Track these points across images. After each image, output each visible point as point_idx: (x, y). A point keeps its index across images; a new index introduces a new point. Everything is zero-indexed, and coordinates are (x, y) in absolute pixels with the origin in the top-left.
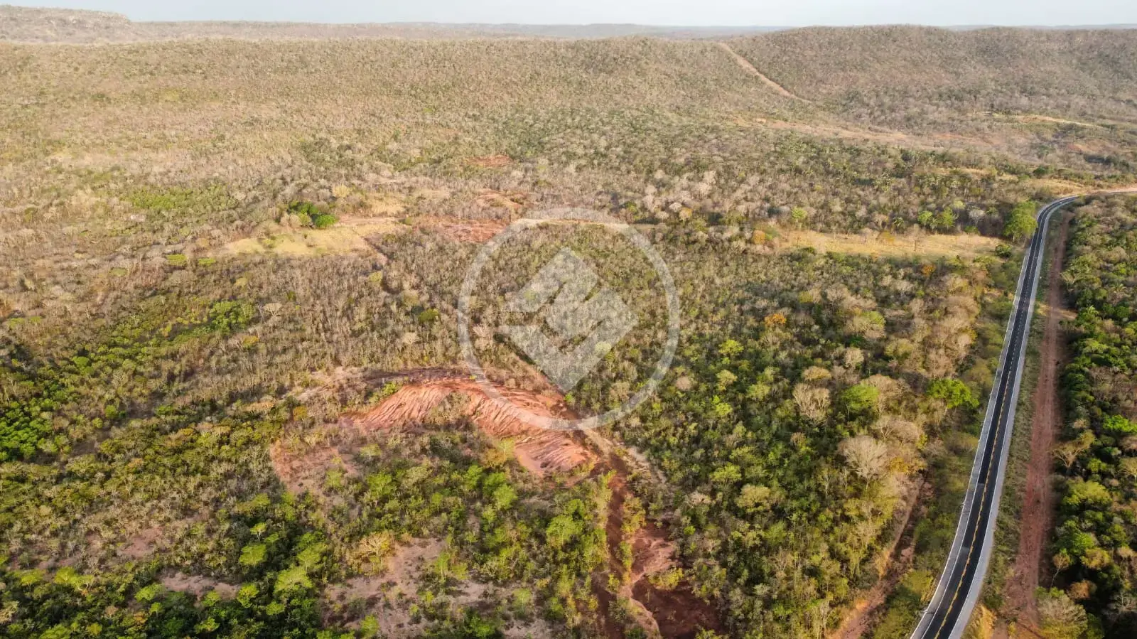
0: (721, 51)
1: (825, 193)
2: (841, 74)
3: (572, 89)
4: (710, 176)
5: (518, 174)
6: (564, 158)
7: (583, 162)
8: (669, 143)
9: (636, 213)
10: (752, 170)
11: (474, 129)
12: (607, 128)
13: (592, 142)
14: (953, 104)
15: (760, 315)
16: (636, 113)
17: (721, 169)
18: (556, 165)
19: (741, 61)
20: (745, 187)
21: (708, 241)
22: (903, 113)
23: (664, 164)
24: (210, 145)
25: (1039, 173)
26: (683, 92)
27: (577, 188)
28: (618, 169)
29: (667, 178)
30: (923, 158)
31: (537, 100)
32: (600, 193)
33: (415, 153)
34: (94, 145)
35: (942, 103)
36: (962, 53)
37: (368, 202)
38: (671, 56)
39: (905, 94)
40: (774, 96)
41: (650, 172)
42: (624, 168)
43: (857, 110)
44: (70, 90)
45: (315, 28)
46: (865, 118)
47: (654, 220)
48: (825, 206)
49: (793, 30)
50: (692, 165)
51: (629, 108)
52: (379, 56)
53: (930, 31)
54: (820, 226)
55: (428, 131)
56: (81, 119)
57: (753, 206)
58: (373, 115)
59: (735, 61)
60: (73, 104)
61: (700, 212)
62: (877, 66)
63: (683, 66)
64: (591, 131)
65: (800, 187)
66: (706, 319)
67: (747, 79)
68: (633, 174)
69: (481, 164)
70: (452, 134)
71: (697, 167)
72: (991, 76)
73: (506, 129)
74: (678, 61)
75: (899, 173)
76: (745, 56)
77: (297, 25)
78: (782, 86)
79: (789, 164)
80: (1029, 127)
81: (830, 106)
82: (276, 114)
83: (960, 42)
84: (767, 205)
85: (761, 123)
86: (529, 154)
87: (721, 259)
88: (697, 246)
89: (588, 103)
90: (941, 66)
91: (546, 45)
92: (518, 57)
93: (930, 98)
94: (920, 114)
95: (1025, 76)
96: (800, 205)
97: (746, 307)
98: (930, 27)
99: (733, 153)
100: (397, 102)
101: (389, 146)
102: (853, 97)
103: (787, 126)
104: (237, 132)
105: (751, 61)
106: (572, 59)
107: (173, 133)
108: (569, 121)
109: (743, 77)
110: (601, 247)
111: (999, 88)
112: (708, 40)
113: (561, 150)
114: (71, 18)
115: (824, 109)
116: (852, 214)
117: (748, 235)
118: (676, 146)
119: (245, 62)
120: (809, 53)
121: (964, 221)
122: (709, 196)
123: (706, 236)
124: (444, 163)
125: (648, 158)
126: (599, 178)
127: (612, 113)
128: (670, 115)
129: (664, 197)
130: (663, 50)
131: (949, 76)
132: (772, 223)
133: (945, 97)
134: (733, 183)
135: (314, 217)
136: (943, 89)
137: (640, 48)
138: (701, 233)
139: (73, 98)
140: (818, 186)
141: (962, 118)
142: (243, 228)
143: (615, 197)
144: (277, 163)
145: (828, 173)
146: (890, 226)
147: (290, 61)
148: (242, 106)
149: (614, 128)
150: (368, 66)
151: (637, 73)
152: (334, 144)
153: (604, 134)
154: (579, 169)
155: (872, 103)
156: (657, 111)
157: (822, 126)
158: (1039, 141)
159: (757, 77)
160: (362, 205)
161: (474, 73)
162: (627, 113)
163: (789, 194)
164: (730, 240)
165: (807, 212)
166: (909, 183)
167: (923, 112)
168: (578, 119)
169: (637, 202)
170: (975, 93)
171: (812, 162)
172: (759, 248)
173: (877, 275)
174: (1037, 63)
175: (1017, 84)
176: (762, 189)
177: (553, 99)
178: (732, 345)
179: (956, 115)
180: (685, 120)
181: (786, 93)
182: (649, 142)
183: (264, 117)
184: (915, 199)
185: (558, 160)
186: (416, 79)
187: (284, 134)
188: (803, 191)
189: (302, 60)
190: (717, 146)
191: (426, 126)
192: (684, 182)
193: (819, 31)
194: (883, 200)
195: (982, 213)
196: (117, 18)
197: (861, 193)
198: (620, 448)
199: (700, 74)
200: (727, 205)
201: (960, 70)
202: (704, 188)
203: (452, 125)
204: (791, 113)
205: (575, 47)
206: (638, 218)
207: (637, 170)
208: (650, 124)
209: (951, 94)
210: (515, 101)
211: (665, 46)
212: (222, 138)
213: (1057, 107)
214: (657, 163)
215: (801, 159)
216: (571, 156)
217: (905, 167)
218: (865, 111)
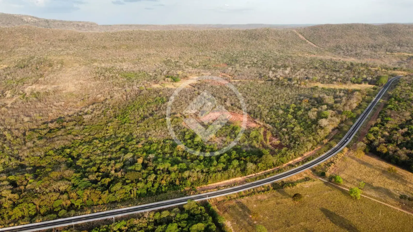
0: (293, 32)
1: (324, 74)
2: (334, 40)
3: (245, 45)
4: (289, 69)
5: (230, 68)
6: (244, 64)
7: (250, 65)
8: (276, 60)
9: (267, 78)
10: (302, 68)
11: (215, 57)
12: (257, 56)
13: (252, 60)
14: (373, 49)
15: (301, 100)
16: (265, 52)
17: (292, 67)
18: (241, 66)
19: (300, 36)
20: (299, 72)
21: (288, 84)
22: (355, 52)
23: (275, 66)
24: (137, 61)
25: (395, 69)
26: (280, 46)
27: (249, 72)
28: (260, 67)
29: (275, 69)
30: (357, 65)
31: (234, 48)
32: (256, 73)
33: (198, 64)
34: (105, 61)
35: (369, 49)
36: (377, 33)
37: (187, 76)
38: (277, 34)
39: (356, 46)
40: (311, 47)
41: (270, 68)
42: (262, 67)
43: (339, 52)
44: (96, 45)
45: (156, 26)
46: (342, 54)
47: (272, 80)
48: (324, 77)
49: (318, 25)
50: (283, 66)
51: (263, 50)
52: (185, 35)
53: (366, 25)
54: (321, 81)
55: (201, 57)
56: (100, 54)
57: (301, 76)
58: (184, 52)
59: (298, 35)
60: (97, 49)
61: (286, 78)
62: (347, 37)
63: (280, 37)
64: (251, 57)
65: (316, 72)
66: (287, 101)
67: (302, 41)
68: (265, 68)
69: (219, 66)
70: (208, 58)
71: (285, 67)
72: (388, 40)
73: (225, 56)
74: (279, 36)
75: (348, 68)
76: (301, 34)
77: (150, 25)
78: (314, 44)
79: (314, 66)
80: (398, 57)
81: (330, 50)
82: (155, 52)
83: (376, 29)
84: (306, 76)
85: (306, 55)
86: (233, 63)
87: (291, 89)
88: (285, 86)
89: (250, 49)
90: (370, 37)
91: (236, 31)
92: (228, 35)
93: (365, 47)
94: (361, 53)
95: (400, 40)
96: (316, 76)
97: (298, 99)
98: (366, 24)
99: (296, 63)
100: (191, 49)
101: (189, 62)
102: (338, 47)
103: (315, 56)
104: (144, 57)
105: (303, 36)
106: (245, 35)
107: (126, 57)
108: (244, 54)
109: (301, 41)
110: (257, 86)
111: (390, 44)
112: (289, 29)
113: (243, 62)
114: (80, 24)
115: (328, 51)
116: (331, 79)
117: (299, 83)
118: (278, 61)
119: (145, 37)
120: (323, 33)
121: (365, 80)
122: (288, 74)
123: (287, 83)
124: (207, 66)
125: (270, 64)
126: (255, 70)
127: (257, 52)
128: (276, 52)
129: (275, 74)
130: (274, 32)
131: (372, 40)
132: (307, 80)
133: (370, 47)
134: (296, 71)
135: (174, 80)
136: (370, 45)
137: (266, 32)
138: (286, 82)
139: (97, 48)
140: (322, 72)
141: (375, 54)
142: (155, 82)
143: (260, 74)
144: (158, 66)
145: (326, 68)
146: (342, 82)
147: (158, 36)
148: (145, 50)
149: (258, 56)
150: (181, 38)
151: (266, 40)
152: (173, 61)
153: (255, 58)
154: (249, 67)
155: (344, 49)
156: (272, 51)
157: (327, 56)
158: (401, 61)
159: (305, 41)
160: (186, 77)
161: (214, 40)
162: (263, 52)
163: (313, 74)
164: (294, 84)
165: (318, 77)
166: (351, 71)
167: (362, 52)
168: (247, 53)
169: (267, 75)
170: (381, 46)
171: (321, 66)
172: (302, 86)
173: (335, 92)
174: (404, 35)
175: (397, 43)
176: (305, 73)
177: (239, 47)
178: (293, 105)
179: (373, 53)
180: (281, 54)
181: (315, 46)
182: (270, 60)
183: (152, 53)
184: (352, 75)
185: (242, 65)
186: (196, 42)
187: (158, 58)
188: (317, 73)
189: (161, 36)
190: (291, 61)
191: (200, 56)
192: (281, 70)
193: (327, 26)
194: (341, 75)
195: (371, 78)
196: (94, 24)
197: (335, 74)
198: (265, 124)
199: (286, 40)
200: (294, 76)
201: (376, 38)
202: (287, 72)
203: (208, 55)
204: (316, 52)
205: (245, 31)
206: (267, 79)
207: (266, 67)
208: (270, 55)
209: (372, 46)
210: (227, 48)
211: (274, 31)
212: (140, 59)
213: (410, 50)
214: (273, 66)
215: (318, 65)
216: (246, 64)
217: (351, 67)
218: (341, 51)
